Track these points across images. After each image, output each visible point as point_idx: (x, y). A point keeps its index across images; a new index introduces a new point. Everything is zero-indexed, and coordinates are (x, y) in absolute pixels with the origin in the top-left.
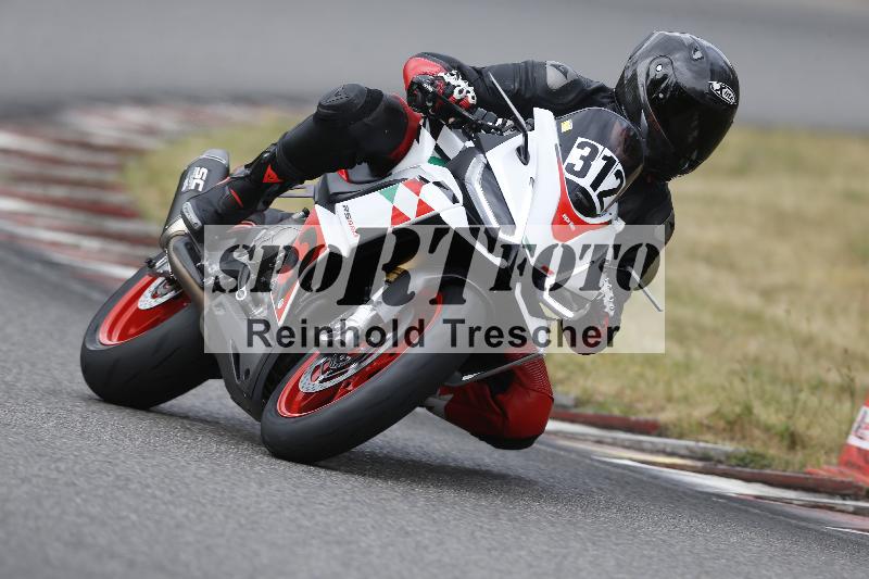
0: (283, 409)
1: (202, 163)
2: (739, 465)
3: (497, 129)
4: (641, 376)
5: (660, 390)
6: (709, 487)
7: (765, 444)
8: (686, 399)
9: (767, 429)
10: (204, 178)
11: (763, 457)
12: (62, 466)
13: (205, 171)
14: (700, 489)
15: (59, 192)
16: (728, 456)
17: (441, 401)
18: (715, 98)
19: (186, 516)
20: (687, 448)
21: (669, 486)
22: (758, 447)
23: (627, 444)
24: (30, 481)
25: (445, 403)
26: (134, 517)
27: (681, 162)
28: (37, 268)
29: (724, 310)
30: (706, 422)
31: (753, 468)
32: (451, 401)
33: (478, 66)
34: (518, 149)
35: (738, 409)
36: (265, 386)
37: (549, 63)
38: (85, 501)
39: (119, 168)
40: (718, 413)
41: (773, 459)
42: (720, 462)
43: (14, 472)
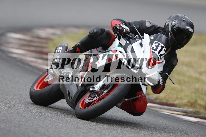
0: (81, 107)
1: (61, 46)
2: (193, 114)
3: (135, 38)
4: (171, 93)
5: (175, 96)
6: (186, 119)
7: (200, 109)
8: (181, 98)
9: (200, 105)
10: (61, 49)
11: (199, 112)
12: (33, 114)
13: (62, 48)
14: (184, 120)
15: (32, 49)
16: (191, 112)
17: (120, 104)
18: (188, 30)
19: (62, 126)
20: (181, 110)
21: (177, 119)
22: (198, 110)
23: (167, 109)
24: (25, 117)
25: (120, 105)
26: (50, 126)
27: (179, 46)
28: (27, 67)
29: (190, 77)
30: (186, 104)
31: (197, 114)
32: (122, 104)
33: (129, 22)
34: (140, 44)
35: (194, 101)
36: (76, 101)
37: (147, 21)
38: (38, 122)
39: (46, 43)
40: (189, 102)
41: (202, 112)
42: (189, 113)
43: (22, 115)
